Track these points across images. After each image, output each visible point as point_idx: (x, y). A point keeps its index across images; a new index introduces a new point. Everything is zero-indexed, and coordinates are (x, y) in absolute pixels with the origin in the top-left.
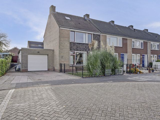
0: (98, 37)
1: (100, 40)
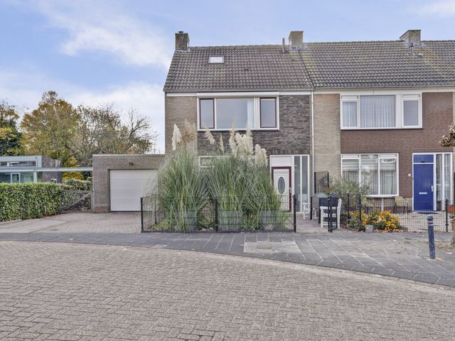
0: (301, 103)
1: (307, 112)
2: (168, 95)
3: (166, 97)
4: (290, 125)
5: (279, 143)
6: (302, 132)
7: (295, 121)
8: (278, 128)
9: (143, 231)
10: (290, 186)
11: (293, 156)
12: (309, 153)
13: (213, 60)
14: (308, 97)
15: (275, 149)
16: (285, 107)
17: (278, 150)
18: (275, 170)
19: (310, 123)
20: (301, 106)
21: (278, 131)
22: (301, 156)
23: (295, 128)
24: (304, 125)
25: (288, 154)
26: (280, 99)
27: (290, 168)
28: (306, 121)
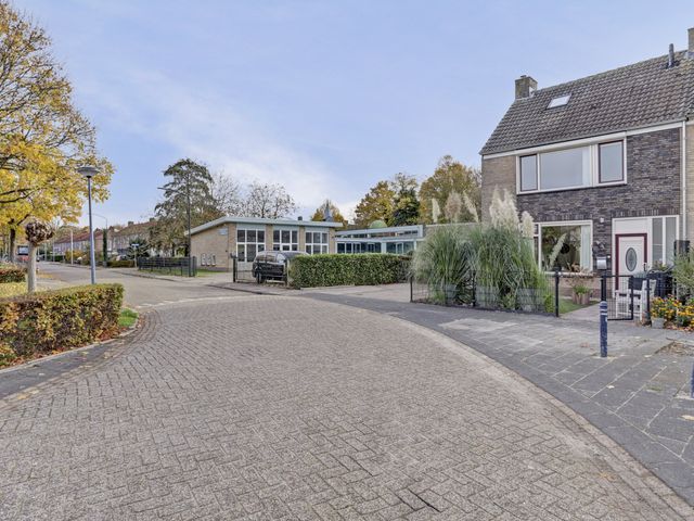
0: (664, 142)
1: (674, 154)
2: (485, 157)
3: (483, 160)
4: (646, 175)
5: (626, 201)
6: (666, 183)
7: (652, 168)
8: (625, 182)
9: (412, 301)
10: (646, 260)
11: (650, 219)
12: (677, 212)
13: (556, 102)
14: (678, 130)
15: (620, 209)
16: (637, 152)
17: (624, 210)
18: (620, 239)
19: (680, 169)
20: (664, 146)
21: (624, 185)
22: (664, 217)
23: (653, 179)
24: (670, 173)
25: (640, 215)
26: (628, 142)
27: (645, 235)
28: (673, 167)
